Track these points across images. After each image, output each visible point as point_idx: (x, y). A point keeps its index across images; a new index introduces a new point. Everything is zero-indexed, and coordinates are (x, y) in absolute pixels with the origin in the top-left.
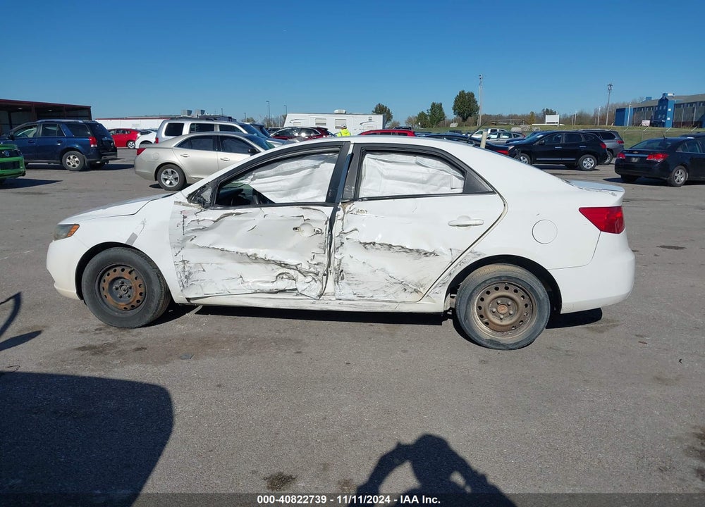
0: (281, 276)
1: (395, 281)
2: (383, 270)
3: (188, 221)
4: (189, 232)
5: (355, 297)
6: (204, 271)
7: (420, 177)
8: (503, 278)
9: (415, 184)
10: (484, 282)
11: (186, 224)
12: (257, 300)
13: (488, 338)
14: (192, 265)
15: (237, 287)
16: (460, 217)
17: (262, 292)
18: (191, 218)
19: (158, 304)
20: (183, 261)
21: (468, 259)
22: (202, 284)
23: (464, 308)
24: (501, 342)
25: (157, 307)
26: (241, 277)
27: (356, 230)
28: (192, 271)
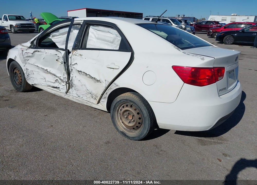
0: (57, 81)
1: (89, 92)
2: (85, 85)
3: (24, 52)
4: (25, 57)
5: (77, 96)
6: (34, 74)
7: (109, 39)
8: (128, 101)
9: (108, 43)
10: (120, 101)
11: (23, 54)
12: (49, 89)
13: (122, 130)
14: (29, 71)
15: (43, 83)
16: (112, 63)
17: (50, 86)
18: (25, 51)
19: (24, 84)
20: (26, 69)
21: (113, 87)
22: (33, 79)
23: (112, 112)
24: (127, 135)
25: (24, 85)
26: (45, 79)
27: (76, 64)
28: (30, 73)
